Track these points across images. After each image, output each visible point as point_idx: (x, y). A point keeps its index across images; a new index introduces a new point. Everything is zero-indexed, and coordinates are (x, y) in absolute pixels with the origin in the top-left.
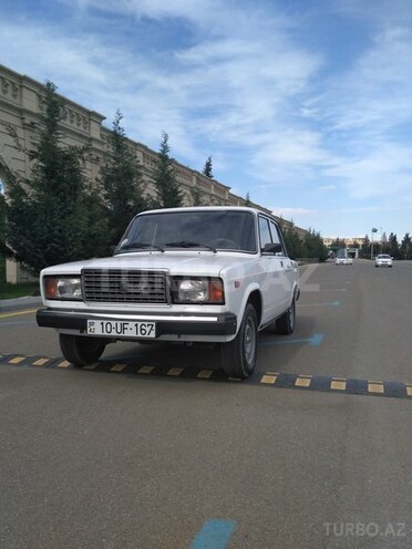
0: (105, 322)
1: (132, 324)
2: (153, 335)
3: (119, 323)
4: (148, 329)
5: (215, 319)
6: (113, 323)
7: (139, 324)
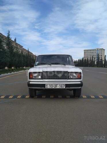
0: (51, 85)
1: (59, 85)
2: (64, 87)
3: (55, 85)
4: (63, 86)
5: (80, 83)
6: (53, 85)
7: (61, 85)
